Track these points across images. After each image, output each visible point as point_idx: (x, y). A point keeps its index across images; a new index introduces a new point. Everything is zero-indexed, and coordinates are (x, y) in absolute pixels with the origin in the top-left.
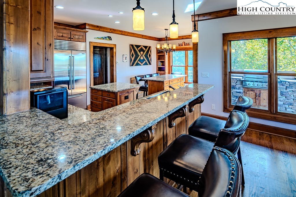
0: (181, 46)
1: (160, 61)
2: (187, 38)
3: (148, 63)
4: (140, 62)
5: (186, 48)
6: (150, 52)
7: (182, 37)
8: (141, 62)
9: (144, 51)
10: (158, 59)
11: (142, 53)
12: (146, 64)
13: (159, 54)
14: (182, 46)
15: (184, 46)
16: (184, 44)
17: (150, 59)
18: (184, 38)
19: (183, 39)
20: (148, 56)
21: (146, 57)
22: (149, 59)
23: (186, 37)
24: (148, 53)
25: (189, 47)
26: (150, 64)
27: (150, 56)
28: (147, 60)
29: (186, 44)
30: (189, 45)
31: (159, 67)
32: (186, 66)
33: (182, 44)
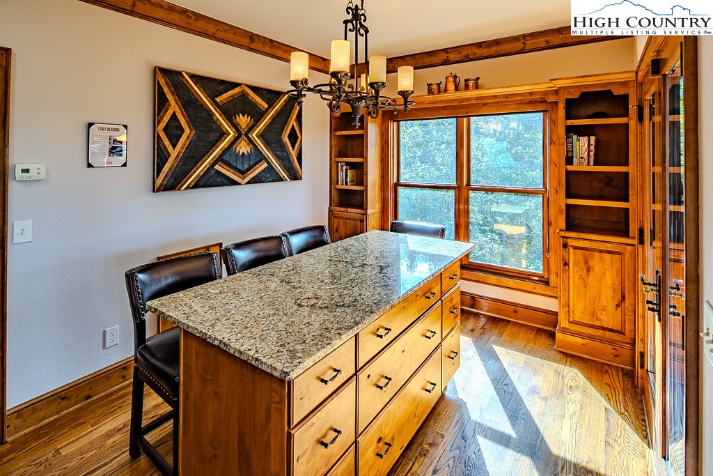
0: (439, 92)
1: (347, 164)
2: (468, 59)
3: (283, 174)
4: (230, 165)
5: (461, 100)
6: (293, 122)
7: (443, 56)
8: (235, 168)
9: (257, 115)
10: (340, 156)
11: (243, 121)
12: (270, 176)
13: (339, 133)
14: (446, 91)
15: (452, 95)
16: (451, 86)
17: (294, 153)
18: (452, 57)
19: (447, 62)
20: (286, 139)
21: (267, 143)
22: (288, 154)
23: (464, 53)
24: (285, 124)
25: (477, 99)
26: (295, 176)
27: (294, 137)
28: (277, 157)
29: (462, 84)
30: (477, 87)
31: (340, 186)
32: (458, 189)
33: (442, 86)
